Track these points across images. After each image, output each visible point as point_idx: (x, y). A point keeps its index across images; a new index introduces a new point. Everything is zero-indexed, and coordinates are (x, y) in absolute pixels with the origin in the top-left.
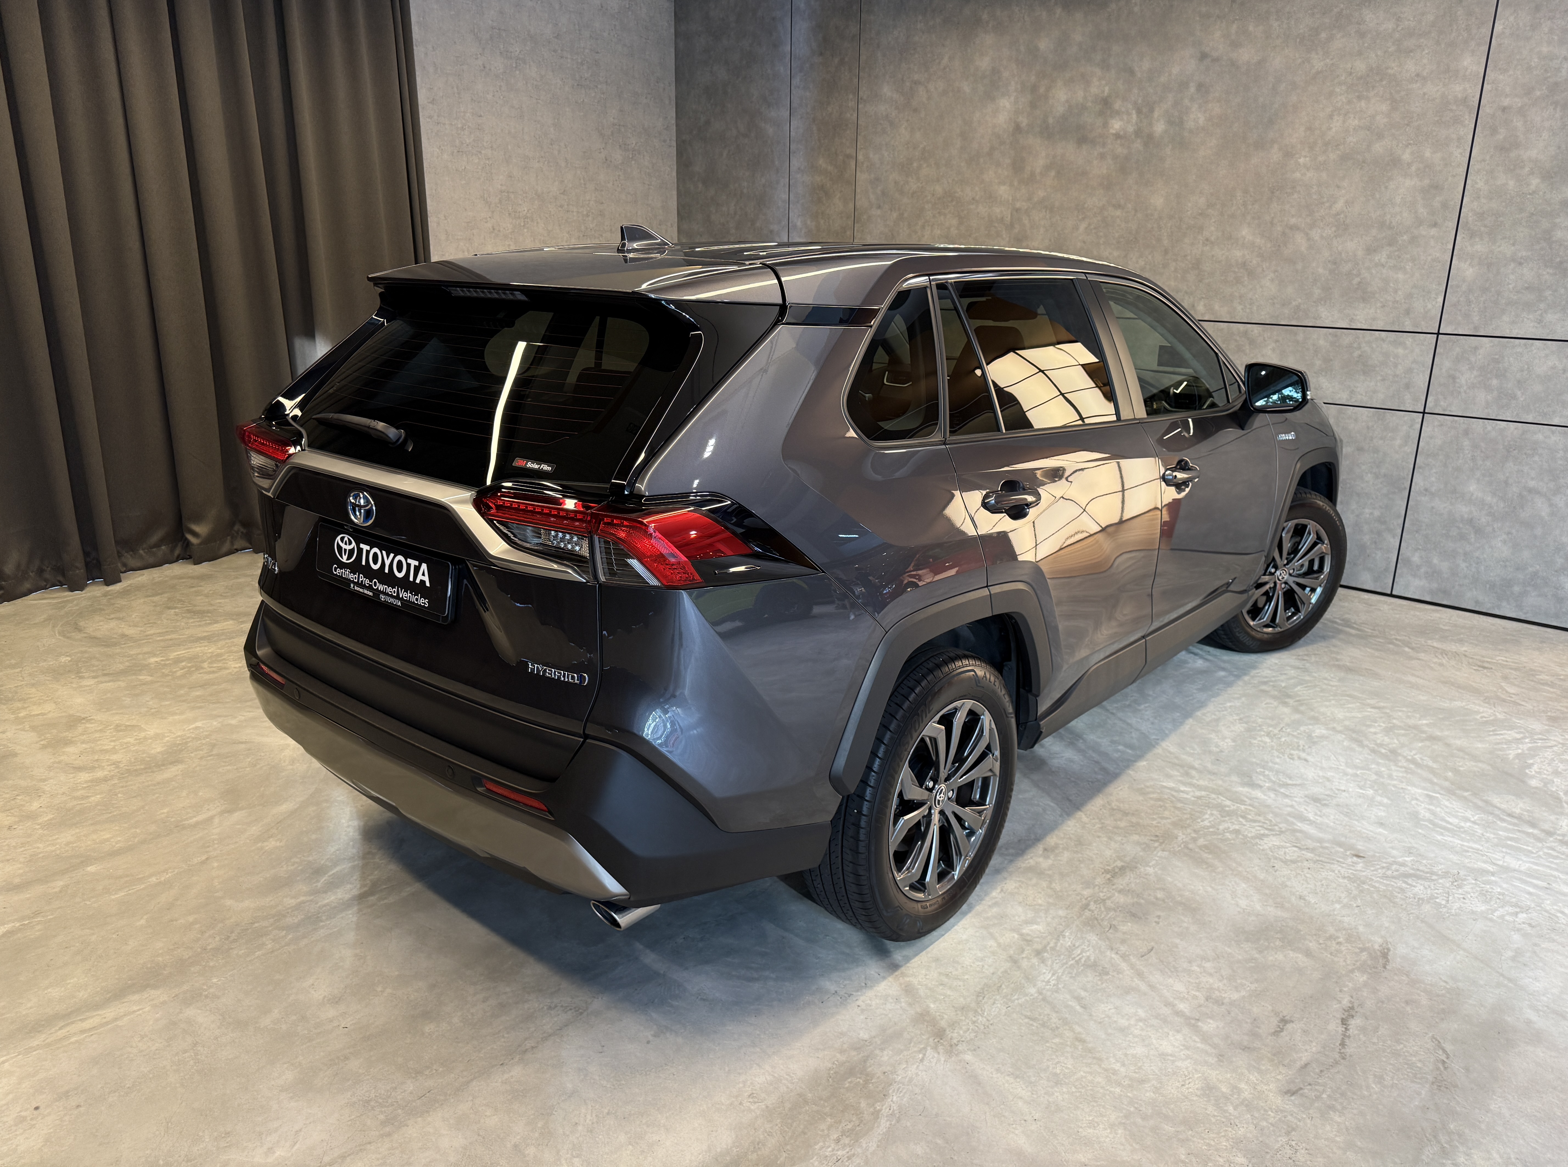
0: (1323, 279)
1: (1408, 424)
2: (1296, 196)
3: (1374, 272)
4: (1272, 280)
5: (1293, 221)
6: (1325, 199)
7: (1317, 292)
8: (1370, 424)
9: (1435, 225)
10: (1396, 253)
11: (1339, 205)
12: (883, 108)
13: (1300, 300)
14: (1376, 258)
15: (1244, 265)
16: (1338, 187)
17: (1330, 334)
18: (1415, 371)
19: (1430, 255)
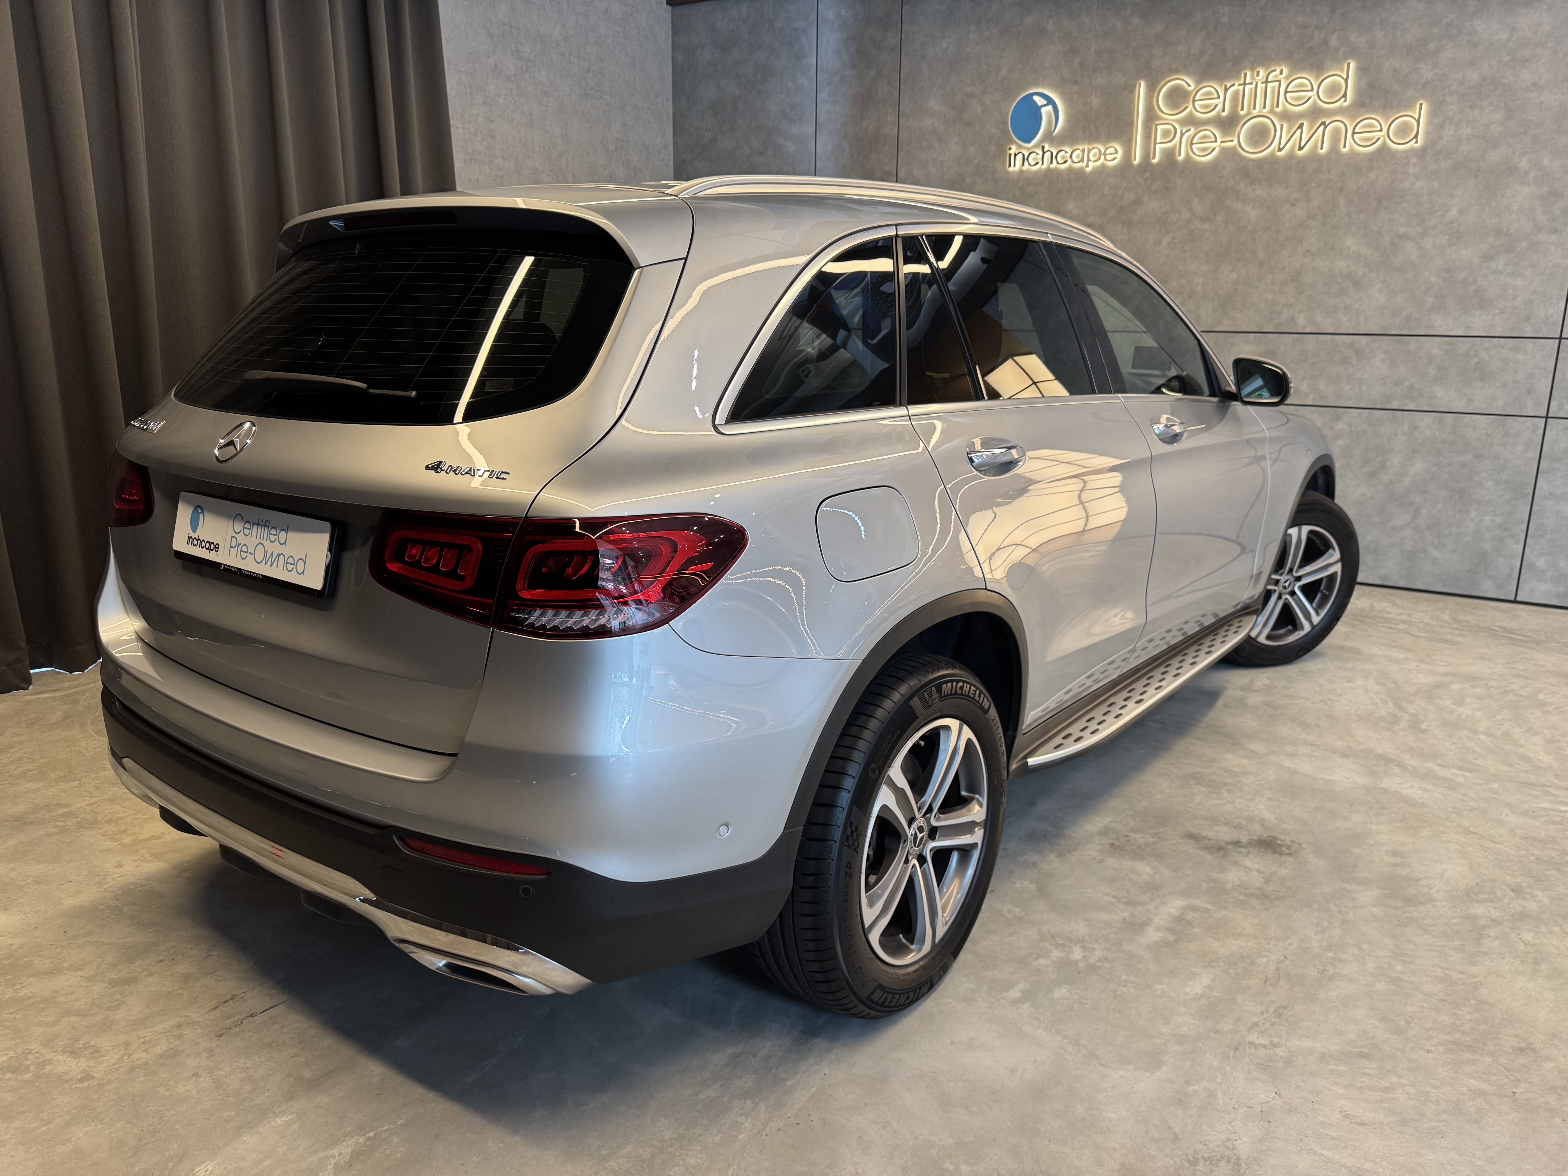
0: (1436, 287)
1: (1531, 430)
2: (1405, 205)
3: (1491, 279)
4: (1381, 290)
5: (1402, 230)
6: (1437, 208)
7: (1430, 300)
8: (1490, 431)
9: (1555, 231)
10: (1515, 260)
11: (1453, 213)
12: (929, 123)
13: (1411, 310)
14: (1493, 265)
15: (1349, 275)
16: (1451, 195)
17: (1445, 342)
18: (1536, 376)
19: (1550, 261)
